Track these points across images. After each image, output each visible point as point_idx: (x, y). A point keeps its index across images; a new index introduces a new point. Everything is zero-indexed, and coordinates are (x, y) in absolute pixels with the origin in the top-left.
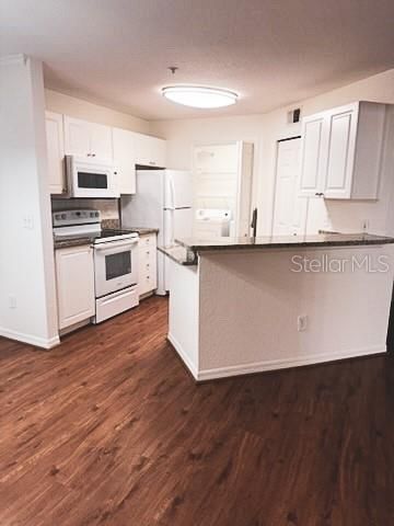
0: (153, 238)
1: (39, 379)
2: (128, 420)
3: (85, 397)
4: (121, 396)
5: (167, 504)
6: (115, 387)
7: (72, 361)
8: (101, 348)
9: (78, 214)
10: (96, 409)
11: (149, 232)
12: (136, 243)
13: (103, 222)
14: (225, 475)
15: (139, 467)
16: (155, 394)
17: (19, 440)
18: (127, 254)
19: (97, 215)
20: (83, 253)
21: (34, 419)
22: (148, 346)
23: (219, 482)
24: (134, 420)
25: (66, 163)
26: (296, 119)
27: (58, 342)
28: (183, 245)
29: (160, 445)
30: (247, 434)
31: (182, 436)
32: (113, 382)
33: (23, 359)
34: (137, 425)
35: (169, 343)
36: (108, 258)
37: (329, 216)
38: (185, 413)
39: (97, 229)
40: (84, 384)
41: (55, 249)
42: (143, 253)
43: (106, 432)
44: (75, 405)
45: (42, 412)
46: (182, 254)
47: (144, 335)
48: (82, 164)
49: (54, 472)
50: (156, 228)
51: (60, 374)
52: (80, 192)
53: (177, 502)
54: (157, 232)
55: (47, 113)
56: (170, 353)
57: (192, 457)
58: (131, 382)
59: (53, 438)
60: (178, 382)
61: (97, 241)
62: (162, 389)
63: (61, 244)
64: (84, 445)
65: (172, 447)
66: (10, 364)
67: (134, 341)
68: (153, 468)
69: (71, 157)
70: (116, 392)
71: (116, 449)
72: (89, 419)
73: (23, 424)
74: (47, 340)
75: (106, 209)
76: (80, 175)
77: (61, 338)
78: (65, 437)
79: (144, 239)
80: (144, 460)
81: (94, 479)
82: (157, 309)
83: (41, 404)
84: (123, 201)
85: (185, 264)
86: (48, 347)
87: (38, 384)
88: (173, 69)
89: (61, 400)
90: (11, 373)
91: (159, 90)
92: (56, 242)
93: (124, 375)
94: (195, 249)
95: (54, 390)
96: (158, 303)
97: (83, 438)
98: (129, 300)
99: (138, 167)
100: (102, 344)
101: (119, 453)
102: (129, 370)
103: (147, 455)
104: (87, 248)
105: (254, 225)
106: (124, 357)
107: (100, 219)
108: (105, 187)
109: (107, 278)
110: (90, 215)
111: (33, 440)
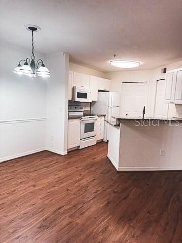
0: (103, 118)
1: (61, 164)
2: (92, 179)
3: (77, 171)
4: (89, 172)
5: (105, 203)
6: (88, 169)
7: (72, 160)
9: (76, 108)
10: (81, 175)
11: (101, 116)
12: (96, 120)
13: (84, 111)
14: (126, 198)
15: (96, 193)
16: (102, 173)
17: (56, 180)
18: (93, 123)
19: (82, 108)
20: (77, 122)
21: (60, 175)
23: (124, 199)
24: (94, 180)
25: (74, 89)
26: (165, 72)
28: (114, 118)
29: (103, 188)
30: (135, 189)
31: (111, 186)
32: (87, 167)
33: (55, 158)
34: (95, 181)
35: (108, 158)
36: (86, 124)
37: (177, 111)
38: (113, 180)
39: (82, 114)
40: (76, 167)
41: (69, 119)
42: (99, 123)
43: (84, 182)
44: (73, 173)
45: (62, 174)
46: (114, 122)
47: (98, 154)
48: (79, 89)
49: (68, 190)
50: (104, 114)
51: (68, 164)
52: (77, 100)
53: (108, 203)
54: (105, 116)
55: (70, 72)
56: (108, 161)
57: (115, 192)
58: (93, 169)
59: (67, 181)
60: (111, 170)
61: (83, 117)
62: (105, 172)
64: (77, 184)
65: (107, 189)
66: (51, 159)
67: (94, 156)
68: (100, 193)
69: (75, 87)
70: (87, 171)
71: (88, 187)
72: (79, 178)
73: (56, 177)
75: (85, 106)
76: (78, 93)
77: (68, 153)
78: (71, 181)
79: (100, 118)
80: (97, 191)
82: (103, 146)
83: (62, 171)
84: (92, 104)
85: (115, 125)
86: (63, 155)
87: (60, 166)
88: (115, 55)
89: (69, 170)
90: (51, 162)
91: (109, 62)
92: (69, 117)
93: (90, 167)
94: (119, 120)
95: (66, 168)
97: (77, 182)
98: (93, 142)
99: (99, 91)
100: (82, 156)
101: (89, 188)
102: (93, 165)
103: (98, 189)
104: (79, 120)
105: (144, 113)
106: (90, 161)
107: (83, 110)
108: (86, 98)
109: (85, 132)
110: (80, 108)
111: (60, 181)
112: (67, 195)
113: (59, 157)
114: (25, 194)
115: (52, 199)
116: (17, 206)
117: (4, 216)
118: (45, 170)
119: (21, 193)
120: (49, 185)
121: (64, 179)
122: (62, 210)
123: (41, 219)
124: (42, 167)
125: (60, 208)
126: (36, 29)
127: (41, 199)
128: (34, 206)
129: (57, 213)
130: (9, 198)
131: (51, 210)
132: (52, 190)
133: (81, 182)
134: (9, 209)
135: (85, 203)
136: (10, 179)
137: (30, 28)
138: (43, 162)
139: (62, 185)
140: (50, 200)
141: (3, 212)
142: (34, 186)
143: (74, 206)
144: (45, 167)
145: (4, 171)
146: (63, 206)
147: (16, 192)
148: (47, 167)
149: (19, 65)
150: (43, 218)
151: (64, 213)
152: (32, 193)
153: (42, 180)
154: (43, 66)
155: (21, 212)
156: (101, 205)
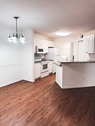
0: (52, 61)
1: (32, 87)
2: (49, 94)
3: (41, 90)
4: (47, 90)
5: (58, 106)
6: (46, 89)
7: (37, 84)
8: (43, 82)
9: (38, 57)
10: (43, 92)
12: (48, 62)
13: (42, 58)
14: (68, 103)
15: (52, 101)
16: (54, 90)
17: (31, 96)
18: (47, 64)
22: (52, 82)
23: (67, 104)
25: (36, 47)
26: (82, 37)
27: (34, 81)
28: (59, 62)
29: (56, 98)
30: (72, 98)
31: (60, 97)
32: (46, 88)
33: (28, 84)
34: (51, 95)
35: (55, 82)
36: (43, 65)
37: (90, 57)
38: (60, 94)
39: (41, 60)
40: (41, 88)
42: (50, 64)
43: (46, 96)
44: (39, 91)
45: (34, 92)
46: (59, 64)
47: (50, 81)
48: (39, 47)
49: (38, 101)
51: (36, 86)
52: (39, 53)
53: (60, 106)
54: (52, 60)
56: (56, 84)
57: (62, 100)
58: (49, 88)
59: (37, 96)
60: (58, 89)
61: (42, 62)
62: (56, 89)
63: (36, 62)
64: (42, 97)
65: (58, 98)
66: (26, 84)
67: (49, 81)
68: (55, 101)
70: (46, 90)
71: (48, 98)
72: (43, 94)
73: (31, 94)
74: (33, 80)
75: (42, 56)
76: (39, 49)
77: (35, 80)
78: (39, 96)
79: (50, 62)
81: (45, 102)
83: (33, 91)
84: (45, 54)
86: (33, 82)
87: (32, 88)
88: (58, 30)
89: (37, 90)
90: (27, 86)
91: (54, 33)
92: (35, 62)
93: (48, 87)
94: (62, 63)
95: (35, 89)
96: (53, 75)
97: (42, 96)
98: (47, 74)
99: (49, 47)
101: (49, 99)
103: (54, 99)
104: (40, 63)
105: (73, 59)
106: (47, 84)
108: (43, 51)
109: (43, 69)
110: (40, 57)
111: (33, 96)
112: (38, 103)
113: (31, 83)
114: (16, 104)
115: (30, 106)
116: (12, 111)
117: (7, 117)
118: (24, 90)
119: (13, 104)
120: (28, 98)
121: (35, 95)
122: (36, 112)
123: (27, 117)
124: (23, 89)
125: (35, 110)
126: (18, 18)
127: (25, 106)
128: (22, 110)
129: (34, 113)
130: (8, 107)
131: (31, 112)
132: (30, 101)
133: (44, 96)
134: (8, 113)
135: (48, 107)
136: (6, 97)
137: (15, 17)
138: (23, 86)
139: (34, 98)
140: (29, 106)
141: (6, 115)
142: (20, 100)
143: (42, 109)
144: (24, 89)
145: (3, 92)
146: (37, 109)
147: (11, 103)
148: (25, 89)
149: (10, 37)
150: (27, 116)
151: (38, 113)
152: (19, 103)
153: (23, 96)
154: (23, 37)
155: (16, 114)
156: (57, 107)
